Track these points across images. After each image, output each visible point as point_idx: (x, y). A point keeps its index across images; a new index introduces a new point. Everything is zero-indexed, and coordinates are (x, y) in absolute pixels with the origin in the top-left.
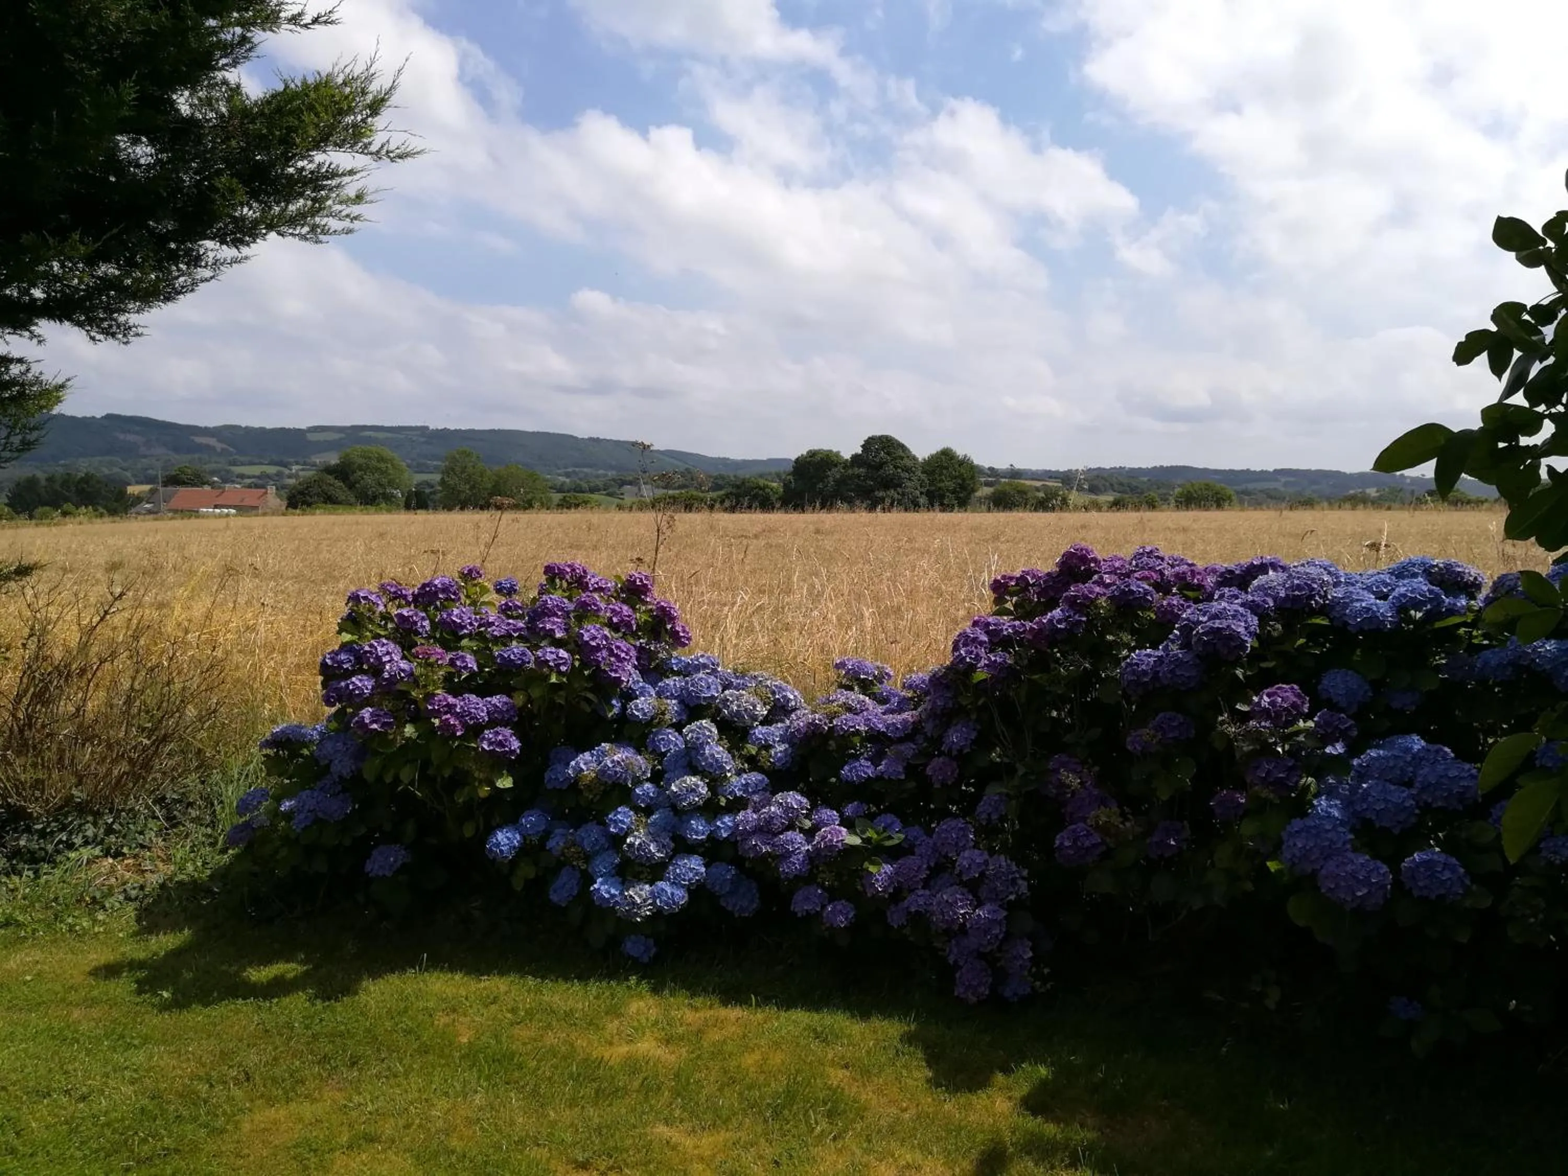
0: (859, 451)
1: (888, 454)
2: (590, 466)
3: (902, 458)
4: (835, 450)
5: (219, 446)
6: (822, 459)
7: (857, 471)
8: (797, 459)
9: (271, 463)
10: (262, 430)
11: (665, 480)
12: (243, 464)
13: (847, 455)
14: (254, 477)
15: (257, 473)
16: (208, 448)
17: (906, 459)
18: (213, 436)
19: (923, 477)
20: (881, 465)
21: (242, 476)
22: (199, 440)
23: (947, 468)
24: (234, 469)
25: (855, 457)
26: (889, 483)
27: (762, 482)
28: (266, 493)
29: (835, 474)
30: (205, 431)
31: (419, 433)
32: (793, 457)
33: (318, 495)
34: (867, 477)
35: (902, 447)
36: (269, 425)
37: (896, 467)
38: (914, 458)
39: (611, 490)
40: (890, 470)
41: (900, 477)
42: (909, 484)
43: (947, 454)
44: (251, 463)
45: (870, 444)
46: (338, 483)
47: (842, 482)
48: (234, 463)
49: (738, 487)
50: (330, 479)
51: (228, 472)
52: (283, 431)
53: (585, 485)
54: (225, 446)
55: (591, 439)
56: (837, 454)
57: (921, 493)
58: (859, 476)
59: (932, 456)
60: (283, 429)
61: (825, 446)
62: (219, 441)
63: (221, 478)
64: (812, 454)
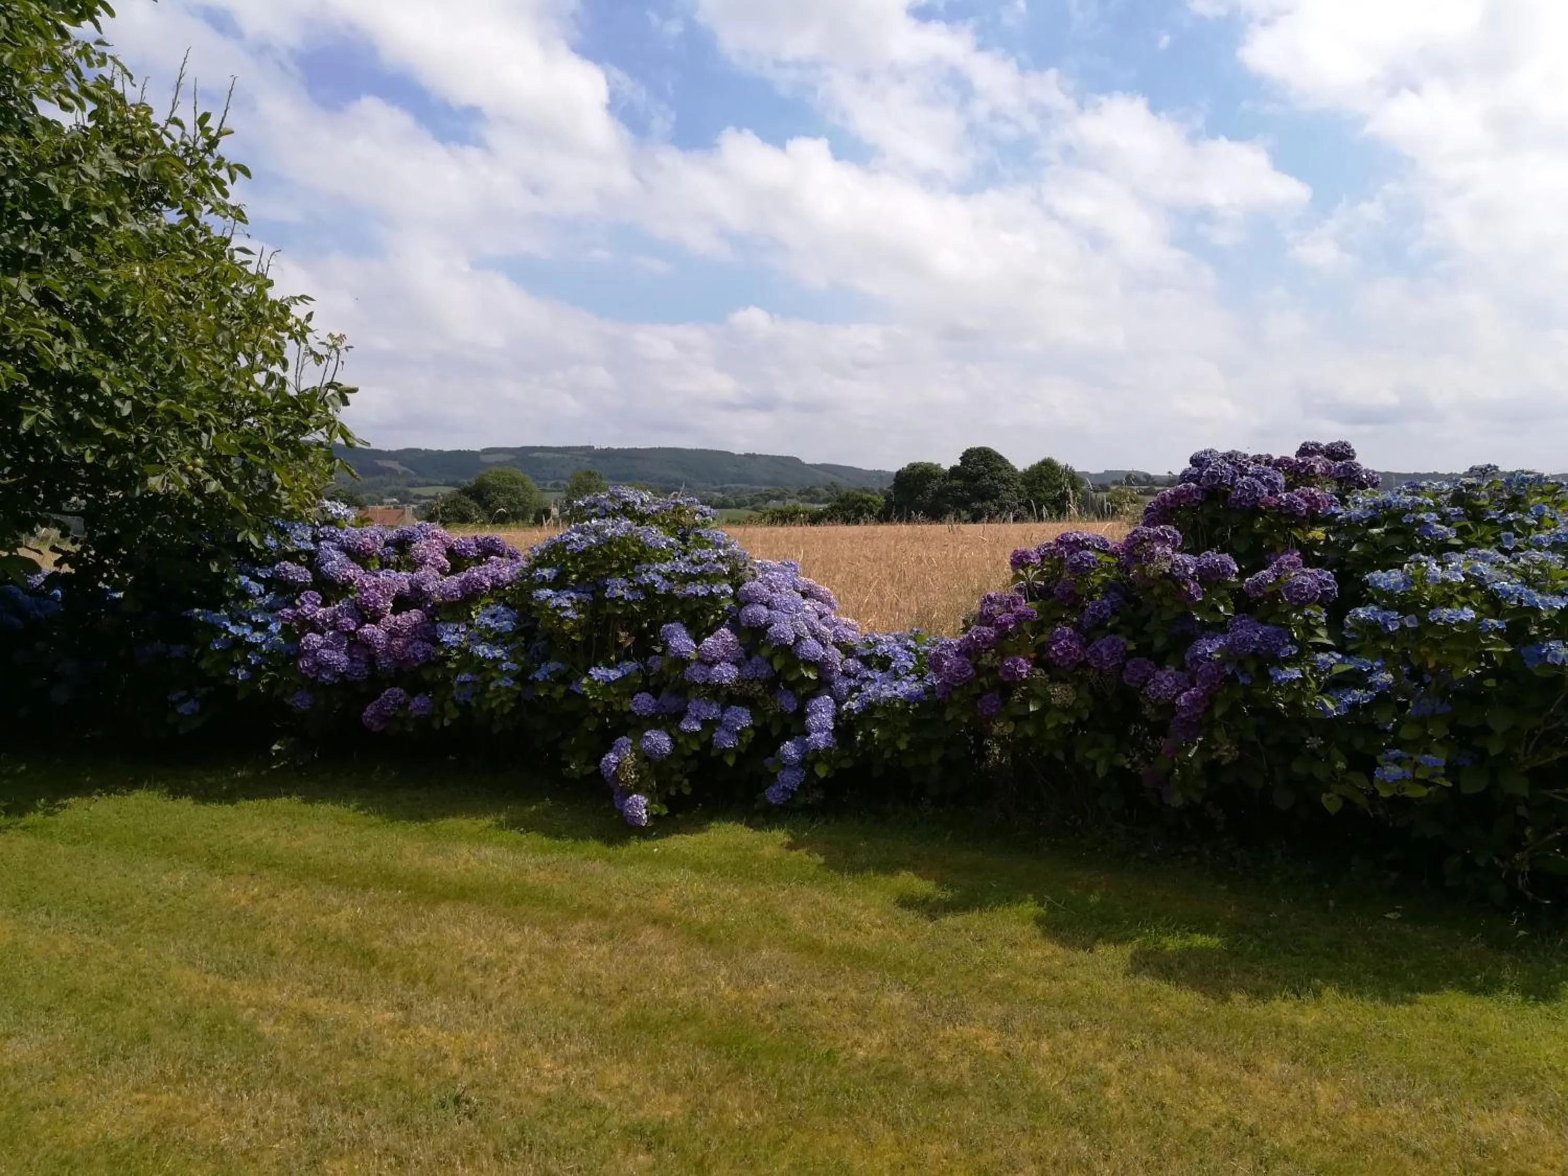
0: (958, 463)
1: (986, 466)
2: (745, 482)
3: (1000, 470)
4: (935, 463)
5: (400, 469)
6: (922, 472)
7: (956, 483)
8: (898, 473)
9: (447, 484)
10: (440, 453)
11: (810, 494)
12: (420, 485)
13: (946, 467)
14: (430, 497)
15: (433, 494)
16: (392, 471)
17: (1003, 471)
18: (396, 460)
19: (1022, 487)
20: (980, 475)
21: (419, 497)
22: (382, 463)
23: (1046, 479)
24: (411, 490)
25: (954, 470)
26: (984, 494)
27: (866, 496)
28: (403, 513)
29: (934, 485)
30: (389, 455)
31: (583, 453)
32: (895, 469)
33: (454, 514)
34: (963, 489)
35: (1001, 457)
36: (447, 448)
37: (992, 478)
38: (1013, 469)
39: (757, 504)
40: (987, 481)
41: (997, 489)
42: (1006, 495)
43: (1048, 465)
44: (428, 485)
45: (969, 456)
46: (473, 503)
47: (941, 494)
48: (412, 485)
49: (842, 501)
50: (466, 499)
51: (406, 493)
52: (458, 453)
53: (732, 501)
54: (405, 469)
55: (747, 455)
56: (937, 467)
57: (1020, 504)
58: (956, 488)
59: (1032, 468)
60: (459, 451)
61: (926, 460)
62: (401, 464)
63: (399, 499)
64: (913, 467)
